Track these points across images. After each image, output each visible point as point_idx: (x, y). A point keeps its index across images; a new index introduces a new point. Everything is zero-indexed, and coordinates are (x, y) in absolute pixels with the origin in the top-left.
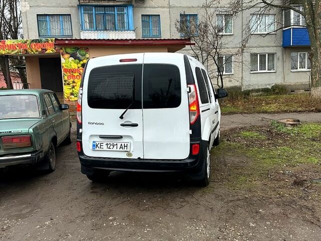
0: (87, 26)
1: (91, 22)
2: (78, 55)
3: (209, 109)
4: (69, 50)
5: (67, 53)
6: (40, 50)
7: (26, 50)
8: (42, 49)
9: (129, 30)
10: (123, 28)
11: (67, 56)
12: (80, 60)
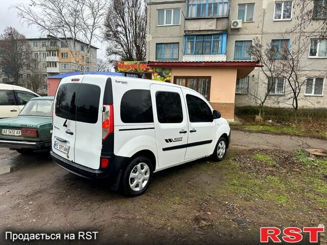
0: (189, 51)
1: (192, 48)
2: (164, 74)
3: (154, 128)
4: (158, 70)
5: (156, 72)
6: (145, 69)
7: (136, 69)
8: (146, 69)
9: (221, 53)
10: (214, 52)
11: (156, 74)
12: (165, 78)
